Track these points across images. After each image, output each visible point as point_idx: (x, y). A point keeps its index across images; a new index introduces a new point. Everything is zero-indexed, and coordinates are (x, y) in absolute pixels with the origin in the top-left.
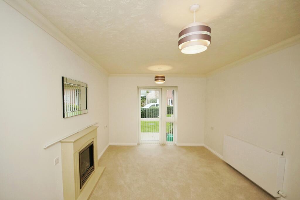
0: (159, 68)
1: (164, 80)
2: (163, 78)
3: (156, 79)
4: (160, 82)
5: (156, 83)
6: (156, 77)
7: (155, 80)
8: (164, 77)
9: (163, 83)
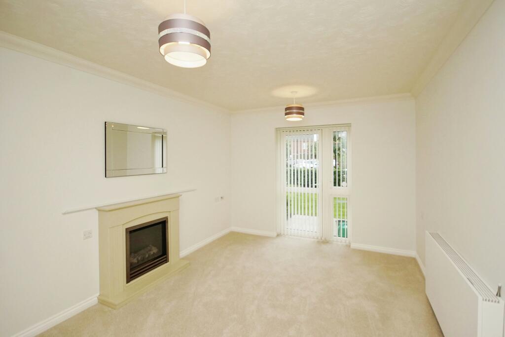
0: (292, 92)
1: (303, 114)
2: (300, 111)
3: (288, 111)
4: (295, 118)
5: (287, 119)
6: (287, 109)
7: (286, 114)
8: (302, 109)
9: (301, 119)
